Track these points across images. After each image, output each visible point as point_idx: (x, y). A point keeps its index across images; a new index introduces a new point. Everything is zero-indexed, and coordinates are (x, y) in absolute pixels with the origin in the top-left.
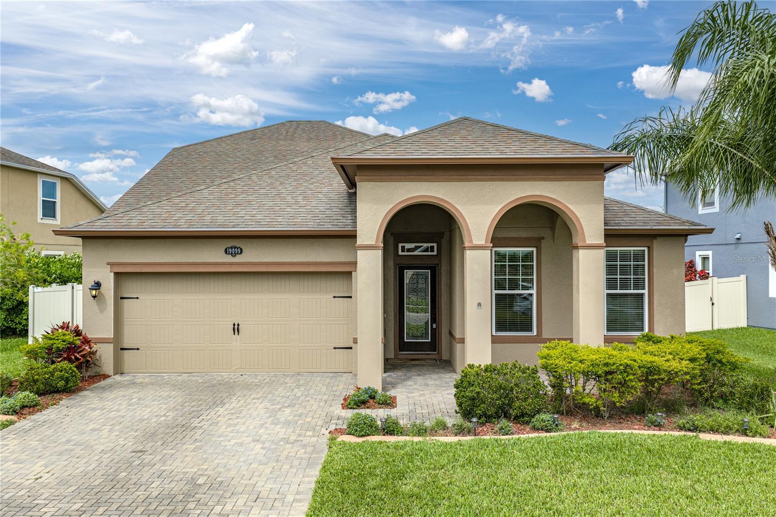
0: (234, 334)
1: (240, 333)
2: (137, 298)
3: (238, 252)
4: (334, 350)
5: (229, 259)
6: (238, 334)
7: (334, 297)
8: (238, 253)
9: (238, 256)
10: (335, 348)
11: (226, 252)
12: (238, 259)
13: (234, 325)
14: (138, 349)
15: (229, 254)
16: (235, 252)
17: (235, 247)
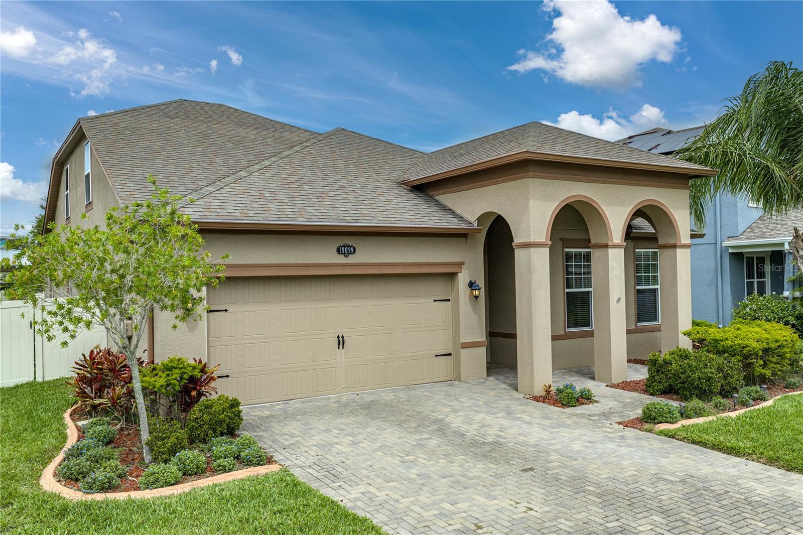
0: (339, 348)
1: (344, 347)
2: (226, 310)
3: (351, 251)
4: (436, 358)
5: (341, 259)
6: (343, 348)
7: (435, 301)
8: (351, 253)
9: (350, 255)
10: (436, 356)
11: (339, 251)
12: (351, 259)
13: (338, 337)
14: (227, 376)
15: (342, 253)
16: (348, 251)
17: (348, 246)
